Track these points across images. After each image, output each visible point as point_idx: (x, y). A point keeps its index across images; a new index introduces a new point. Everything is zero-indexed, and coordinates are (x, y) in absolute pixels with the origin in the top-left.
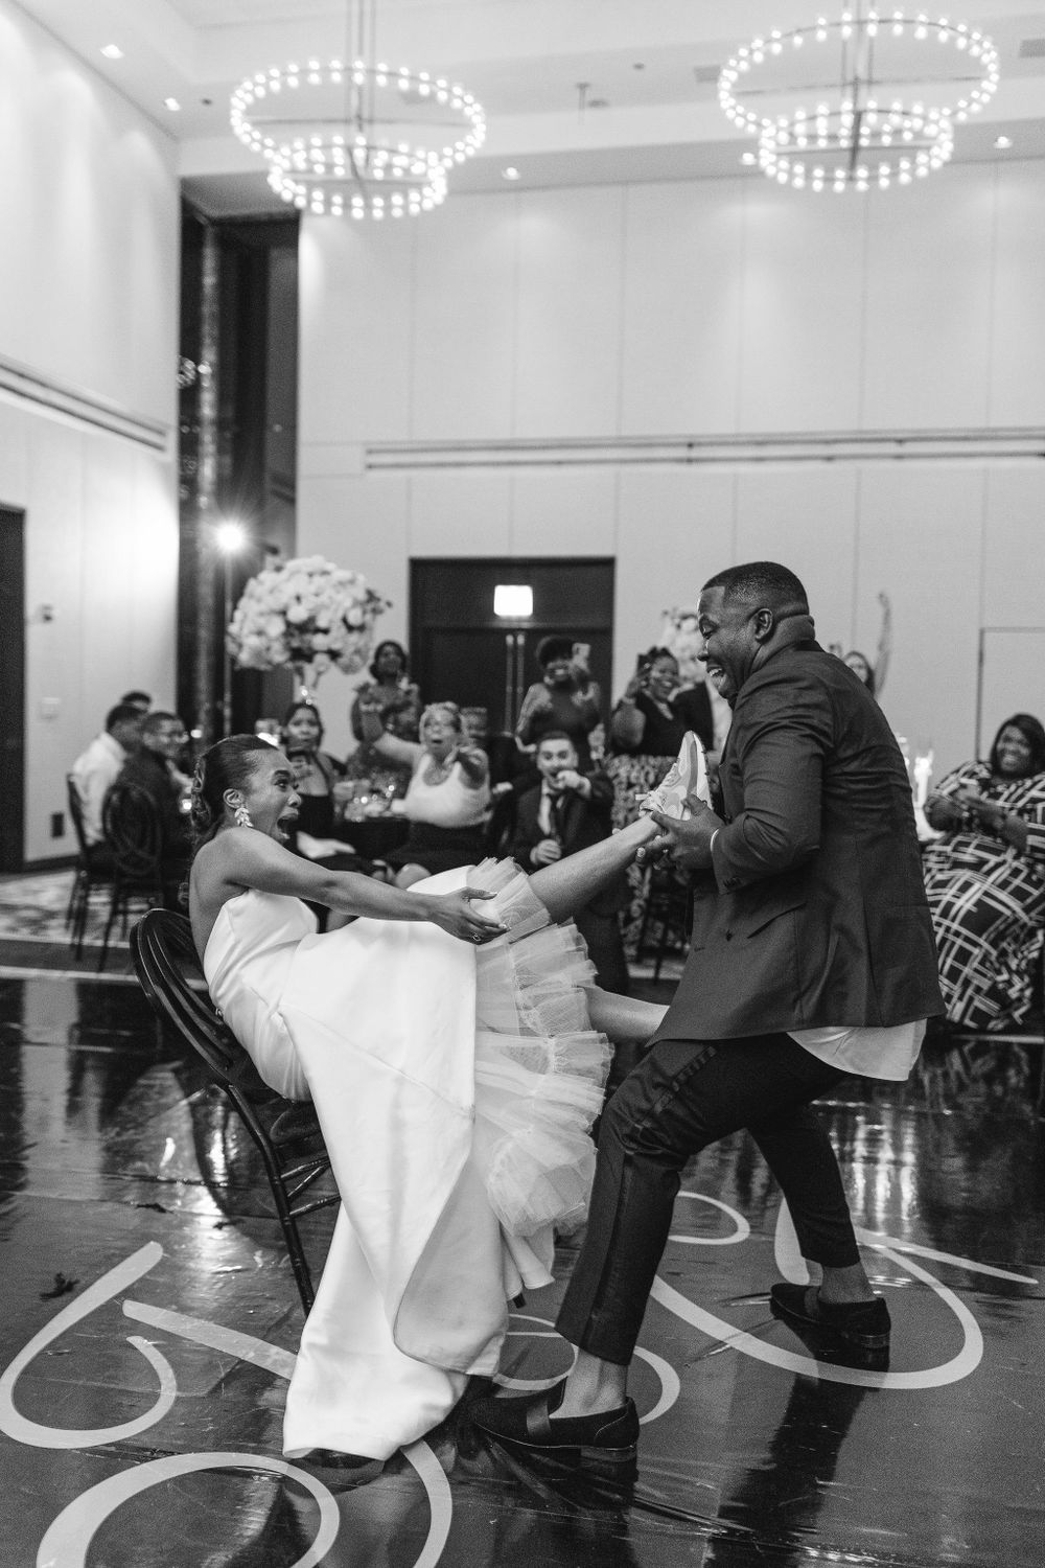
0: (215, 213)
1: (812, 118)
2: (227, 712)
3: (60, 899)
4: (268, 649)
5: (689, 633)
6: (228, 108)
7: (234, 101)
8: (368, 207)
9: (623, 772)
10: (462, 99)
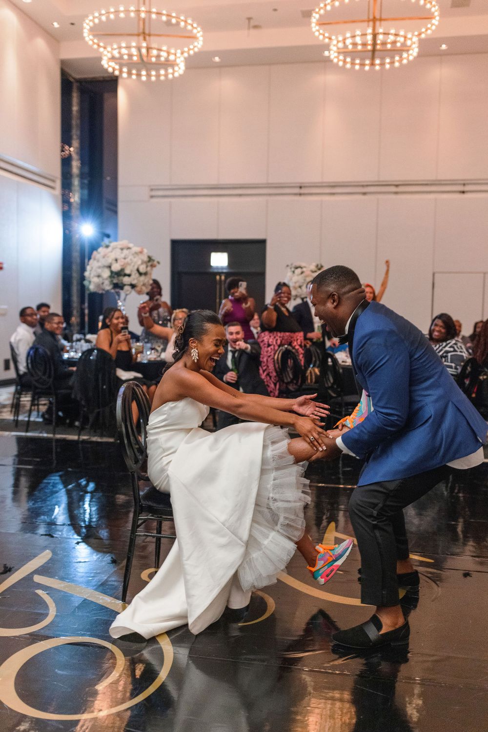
0: (78, 76)
1: (353, 37)
2: (86, 311)
3: (9, 399)
4: (103, 283)
5: (298, 275)
6: (82, 28)
7: (85, 25)
8: (149, 75)
9: (266, 339)
10: (192, 25)
